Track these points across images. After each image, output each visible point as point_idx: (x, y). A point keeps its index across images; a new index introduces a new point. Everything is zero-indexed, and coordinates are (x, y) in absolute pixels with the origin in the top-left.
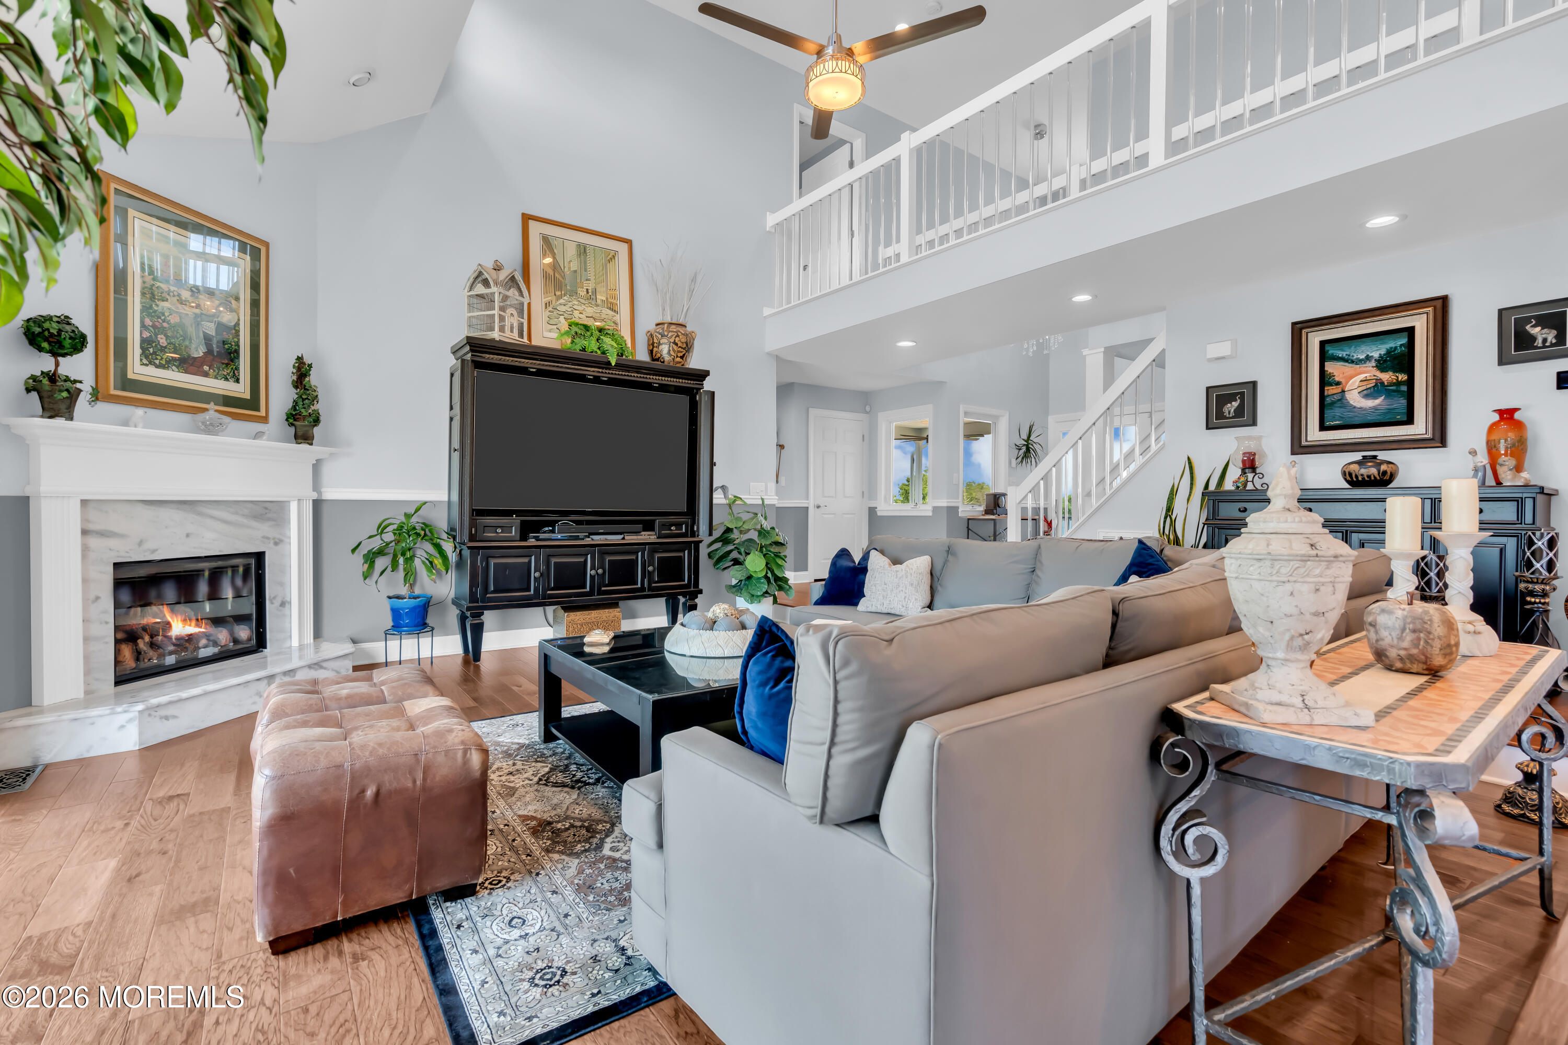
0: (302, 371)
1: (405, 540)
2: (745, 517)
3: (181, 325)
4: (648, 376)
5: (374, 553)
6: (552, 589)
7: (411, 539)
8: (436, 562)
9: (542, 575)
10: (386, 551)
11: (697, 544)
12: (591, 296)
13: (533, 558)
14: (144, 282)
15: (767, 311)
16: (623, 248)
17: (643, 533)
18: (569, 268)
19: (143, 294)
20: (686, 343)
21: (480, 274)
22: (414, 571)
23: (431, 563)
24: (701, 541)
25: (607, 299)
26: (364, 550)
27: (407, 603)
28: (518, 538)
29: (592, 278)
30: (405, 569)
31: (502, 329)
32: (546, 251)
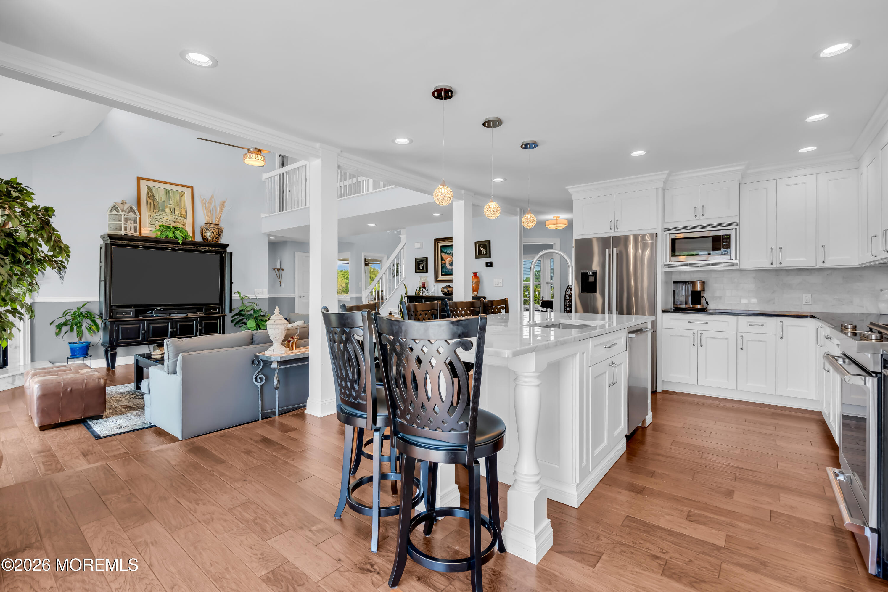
1: (77, 319)
2: (248, 305)
4: (199, 247)
5: (62, 325)
6: (151, 338)
7: (80, 318)
8: (93, 328)
9: (145, 332)
10: (68, 323)
11: (224, 317)
12: (172, 212)
13: (141, 325)
15: (263, 215)
16: (190, 190)
17: (197, 313)
18: (161, 200)
20: (219, 232)
21: (115, 206)
22: (81, 331)
23: (90, 328)
24: (226, 316)
25: (180, 213)
26: (56, 323)
27: (78, 345)
28: (134, 316)
29: (173, 203)
30: (77, 331)
31: (126, 229)
32: (149, 193)
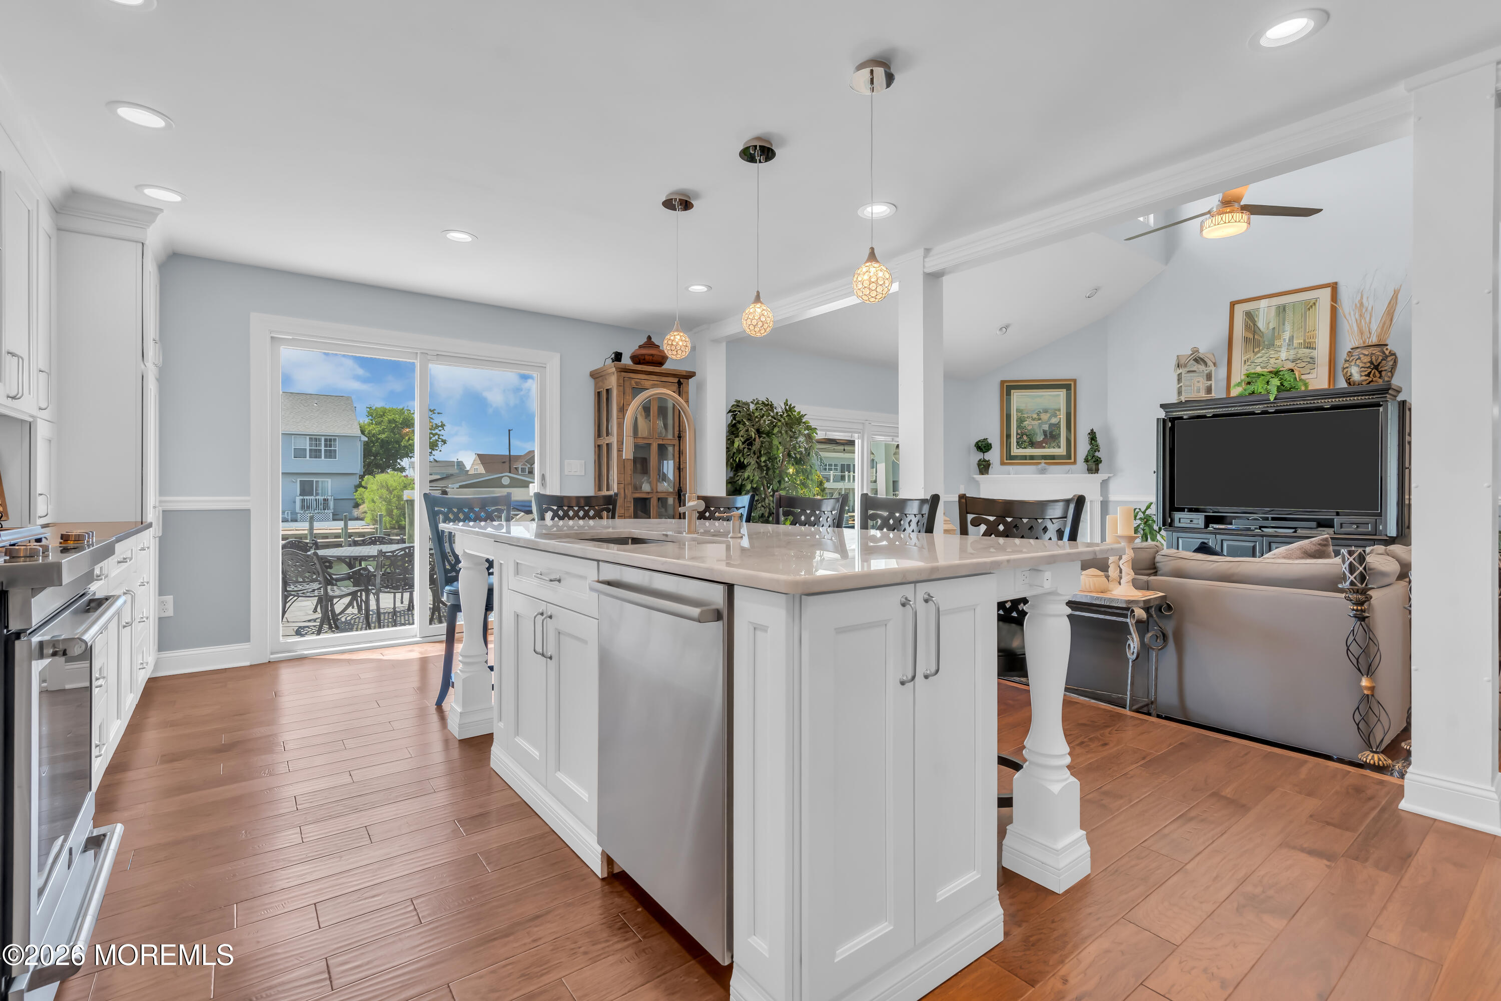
0: (1093, 436)
3: (1033, 429)
4: (1348, 399)
12: (1289, 343)
13: (1211, 540)
14: (1018, 416)
16: (1325, 293)
18: (1268, 328)
19: (1017, 421)
25: (1305, 341)
28: (1203, 525)
29: (1290, 328)
32: (1247, 322)
